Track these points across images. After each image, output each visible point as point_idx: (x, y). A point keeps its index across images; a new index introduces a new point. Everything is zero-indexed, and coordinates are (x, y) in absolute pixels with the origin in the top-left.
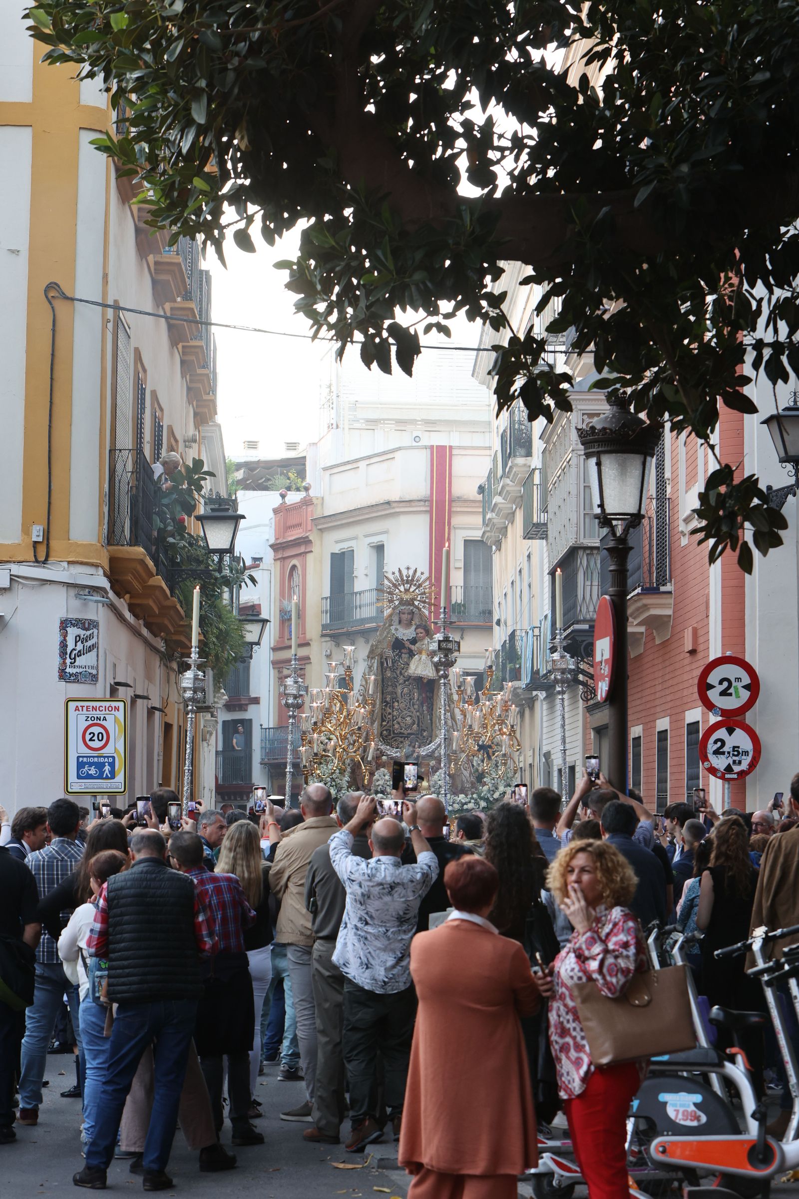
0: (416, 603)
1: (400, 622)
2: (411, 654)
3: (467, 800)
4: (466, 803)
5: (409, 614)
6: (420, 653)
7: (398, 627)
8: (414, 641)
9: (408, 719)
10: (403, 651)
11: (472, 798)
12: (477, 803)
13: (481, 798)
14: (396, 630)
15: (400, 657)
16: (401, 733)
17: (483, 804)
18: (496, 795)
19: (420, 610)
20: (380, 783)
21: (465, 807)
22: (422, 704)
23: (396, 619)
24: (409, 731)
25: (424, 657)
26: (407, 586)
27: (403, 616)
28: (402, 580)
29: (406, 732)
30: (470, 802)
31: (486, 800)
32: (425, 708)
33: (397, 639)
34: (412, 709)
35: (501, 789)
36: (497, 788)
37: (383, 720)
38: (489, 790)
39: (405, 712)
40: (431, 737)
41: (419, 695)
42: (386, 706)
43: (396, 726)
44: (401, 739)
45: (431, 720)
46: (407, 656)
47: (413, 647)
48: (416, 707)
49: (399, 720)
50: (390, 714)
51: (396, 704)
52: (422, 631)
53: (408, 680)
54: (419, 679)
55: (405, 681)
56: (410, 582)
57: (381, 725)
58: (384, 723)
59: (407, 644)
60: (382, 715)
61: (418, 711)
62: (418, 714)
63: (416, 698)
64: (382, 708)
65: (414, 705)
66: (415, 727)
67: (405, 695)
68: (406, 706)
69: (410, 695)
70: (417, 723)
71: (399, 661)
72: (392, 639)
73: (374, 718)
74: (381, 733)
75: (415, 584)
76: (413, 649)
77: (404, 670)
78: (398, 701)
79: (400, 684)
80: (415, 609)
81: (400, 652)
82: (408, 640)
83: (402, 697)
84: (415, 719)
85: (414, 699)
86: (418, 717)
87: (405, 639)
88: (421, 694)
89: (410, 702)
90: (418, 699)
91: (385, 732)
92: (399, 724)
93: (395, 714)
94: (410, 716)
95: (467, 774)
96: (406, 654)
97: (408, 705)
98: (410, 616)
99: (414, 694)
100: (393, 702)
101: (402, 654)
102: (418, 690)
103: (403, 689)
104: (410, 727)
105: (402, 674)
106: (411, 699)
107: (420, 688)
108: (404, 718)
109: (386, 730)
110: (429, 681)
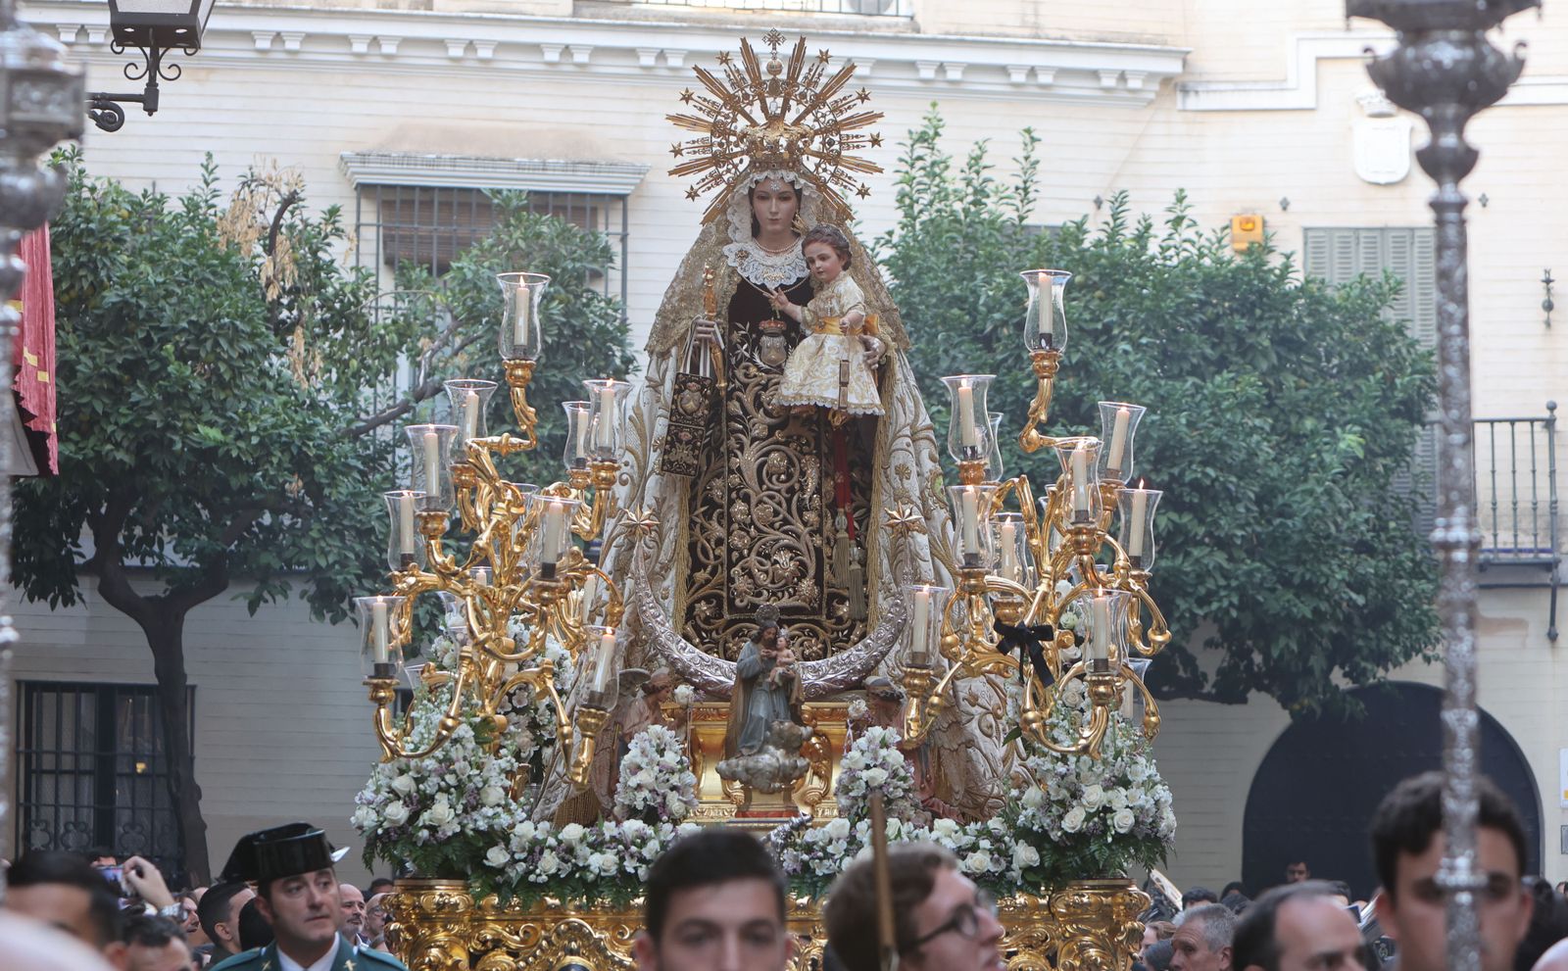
0: (810, 163)
1: (756, 231)
2: (793, 334)
3: (966, 841)
5: (783, 197)
6: (821, 326)
7: (751, 246)
8: (802, 292)
9: (783, 558)
10: (764, 325)
11: (983, 833)
12: (1001, 852)
13: (1025, 834)
14: (743, 255)
15: (756, 345)
17: (1025, 854)
18: (1074, 820)
19: (822, 186)
20: (643, 777)
22: (833, 506)
23: (741, 221)
24: (786, 601)
25: (833, 342)
26: (775, 104)
28: (757, 82)
29: (772, 603)
30: (974, 848)
31: (1038, 839)
32: (842, 520)
33: (744, 285)
34: (799, 527)
35: (1094, 795)
36: (1076, 795)
37: (697, 565)
38: (1047, 804)
39: (772, 535)
40: (864, 620)
41: (823, 475)
42: (708, 515)
43: (742, 583)
45: (863, 563)
46: (779, 341)
47: (797, 311)
48: (810, 516)
49: (752, 561)
50: (719, 542)
51: (740, 507)
52: (827, 250)
53: (782, 426)
54: (816, 417)
55: (772, 429)
56: (785, 89)
57: (690, 581)
58: (701, 576)
59: (781, 302)
60: (692, 547)
61: (819, 531)
62: (818, 540)
63: (811, 485)
64: (692, 524)
65: (801, 510)
66: (806, 585)
67: (770, 476)
68: (776, 513)
69: (790, 476)
70: (812, 572)
71: (751, 360)
72: (726, 288)
73: (663, 558)
74: (691, 609)
75: (803, 96)
76: (799, 318)
77: (765, 388)
78: (746, 499)
79: (753, 440)
80: (802, 181)
81: (754, 329)
82: (783, 287)
83: (761, 483)
84: (805, 559)
85: (802, 490)
86: (818, 551)
87: (771, 286)
88: (827, 475)
89: (789, 501)
90: (818, 490)
91: (703, 606)
92: (750, 575)
93: (736, 541)
94: (789, 548)
95: (973, 727)
96: (773, 335)
97: (783, 511)
98: (785, 206)
99: (803, 474)
100: (731, 502)
101: (761, 334)
102: (818, 456)
103: (767, 454)
104: (790, 585)
105: (758, 404)
106: (791, 491)
107: (825, 449)
108: (768, 557)
109: (707, 599)
110: (853, 420)
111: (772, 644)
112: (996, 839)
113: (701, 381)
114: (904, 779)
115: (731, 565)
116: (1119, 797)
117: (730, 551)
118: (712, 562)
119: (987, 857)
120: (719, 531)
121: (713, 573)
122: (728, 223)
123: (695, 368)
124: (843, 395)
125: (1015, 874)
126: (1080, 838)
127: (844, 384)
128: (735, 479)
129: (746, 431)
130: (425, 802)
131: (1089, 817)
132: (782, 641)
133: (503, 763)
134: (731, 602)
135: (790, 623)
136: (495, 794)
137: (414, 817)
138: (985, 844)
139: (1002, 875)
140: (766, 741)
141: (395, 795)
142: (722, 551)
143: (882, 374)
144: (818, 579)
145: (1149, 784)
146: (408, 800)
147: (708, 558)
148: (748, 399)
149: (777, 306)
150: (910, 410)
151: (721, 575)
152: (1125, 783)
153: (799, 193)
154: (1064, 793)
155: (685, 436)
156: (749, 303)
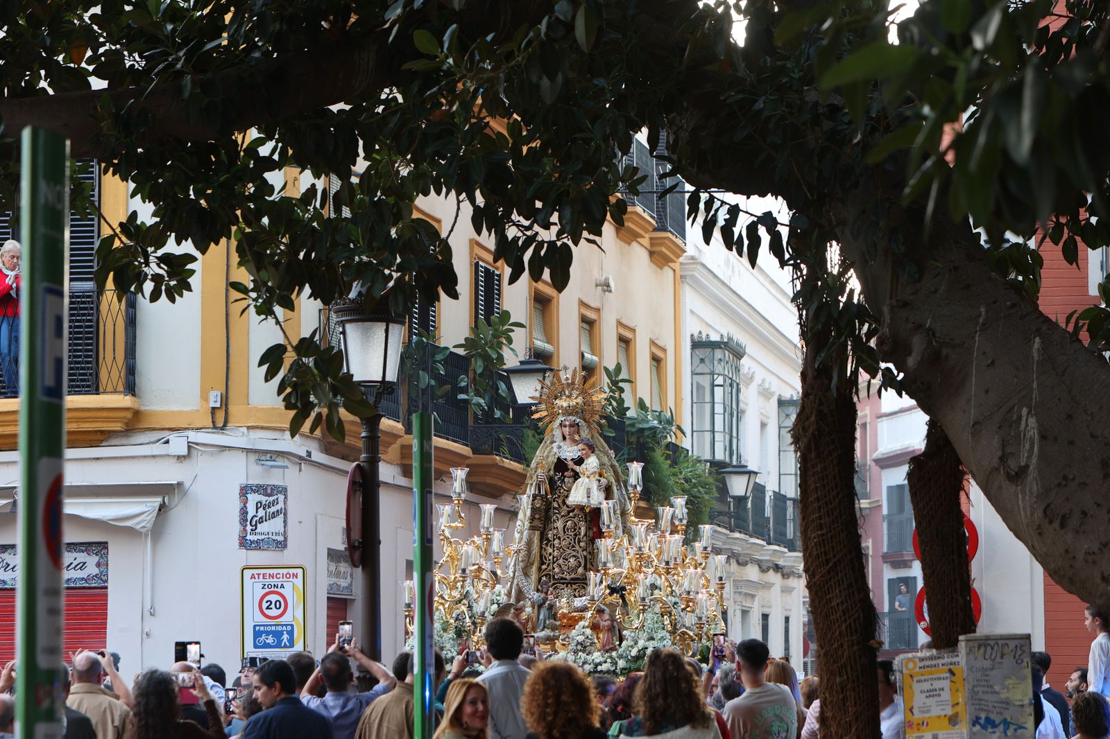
1: (564, 438)
2: (576, 476)
4: (600, 664)
5: (571, 426)
6: (584, 474)
7: (562, 444)
8: (579, 461)
9: (572, 560)
10: (566, 473)
14: (560, 447)
15: (563, 481)
16: (562, 578)
17: (621, 663)
18: (634, 652)
21: (599, 668)
22: (592, 540)
23: (558, 434)
24: (573, 576)
25: (587, 480)
26: (567, 392)
29: (568, 577)
30: (605, 662)
33: (559, 459)
34: (577, 548)
35: (641, 643)
37: (543, 563)
39: (569, 551)
41: (586, 529)
42: (547, 545)
43: (557, 570)
44: (562, 586)
46: (571, 479)
47: (577, 468)
48: (582, 544)
49: (561, 561)
50: (550, 554)
51: (557, 541)
52: (584, 447)
53: (572, 511)
54: (582, 508)
55: (569, 512)
57: (540, 569)
58: (544, 567)
59: (571, 465)
60: (541, 556)
61: (586, 550)
62: (585, 553)
63: (582, 534)
64: (541, 548)
65: (579, 542)
66: (580, 570)
67: (568, 529)
68: (570, 544)
69: (575, 530)
70: (583, 565)
71: (561, 487)
72: (553, 460)
73: (531, 561)
74: (540, 579)
75: (578, 388)
76: (578, 471)
78: (559, 538)
79: (562, 516)
80: (578, 420)
81: (563, 475)
82: (572, 459)
83: (565, 532)
84: (581, 560)
85: (580, 534)
86: (585, 557)
87: (569, 459)
88: (590, 528)
89: (575, 539)
90: (585, 535)
91: (544, 578)
92: (560, 566)
93: (555, 554)
94: (574, 556)
96: (569, 477)
97: (572, 543)
98: (573, 429)
99: (580, 529)
100: (554, 540)
101: (565, 477)
102: (586, 522)
103: (567, 522)
104: (575, 570)
105: (564, 503)
106: (576, 535)
107: (588, 518)
108: (567, 560)
109: (546, 575)
111: (546, 593)
113: (541, 496)
114: (591, 639)
115: (554, 563)
117: (554, 557)
118: (548, 562)
119: (609, 665)
120: (550, 550)
121: (548, 566)
122: (554, 435)
123: (540, 492)
124: (589, 501)
125: (618, 671)
127: (589, 497)
128: (555, 531)
129: (559, 513)
131: (639, 651)
132: (549, 592)
133: (450, 636)
134: (554, 576)
135: (575, 584)
138: (609, 660)
139: (614, 671)
140: (544, 627)
142: (551, 557)
144: (585, 568)
145: (662, 639)
147: (546, 560)
148: (560, 501)
149: (570, 467)
151: (551, 567)
152: (652, 639)
153: (578, 424)
154: (632, 643)
155: (537, 516)
156: (561, 465)
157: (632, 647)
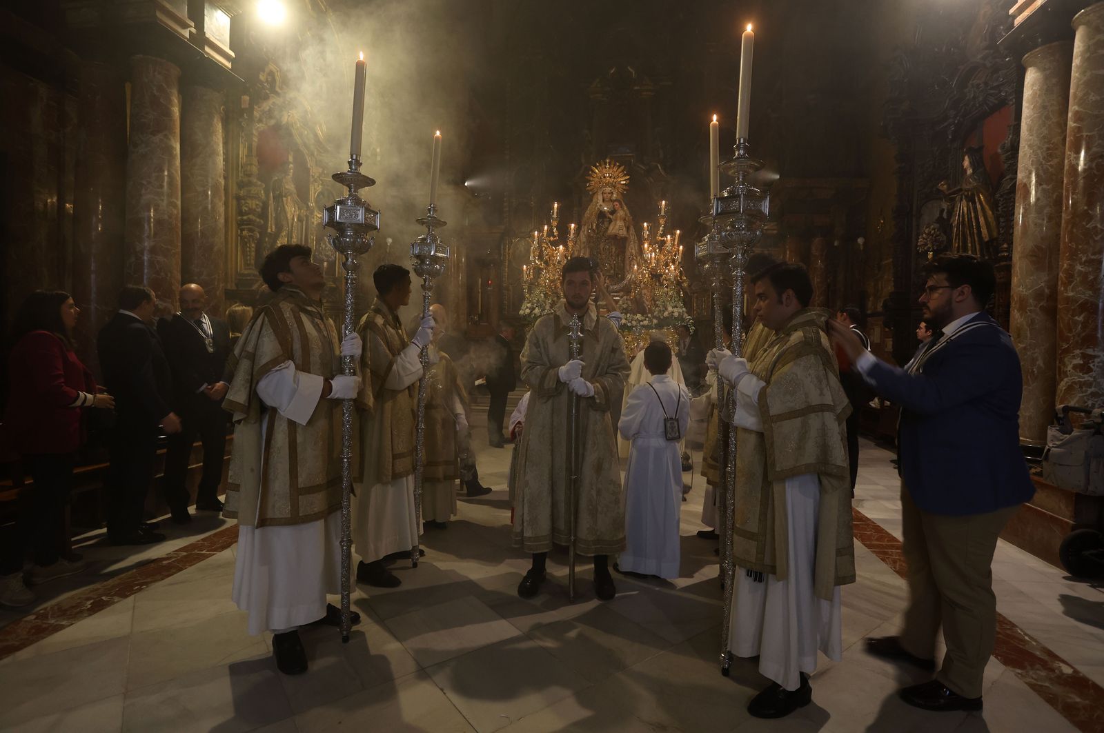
1: (603, 201)
2: (610, 221)
3: (643, 318)
4: (642, 321)
5: (609, 193)
6: (616, 219)
7: (602, 203)
8: (613, 212)
10: (605, 220)
11: (647, 317)
12: (650, 321)
13: (655, 317)
14: (601, 205)
15: (604, 223)
17: (655, 321)
18: (666, 314)
22: (618, 256)
23: (600, 198)
25: (618, 222)
27: (605, 195)
32: (619, 258)
33: (601, 211)
36: (666, 309)
38: (660, 311)
40: (623, 277)
45: (623, 267)
47: (611, 217)
48: (613, 257)
52: (618, 203)
53: (608, 238)
54: (615, 237)
55: (606, 240)
59: (608, 215)
61: (615, 260)
62: (615, 262)
63: (613, 251)
65: (612, 255)
66: (612, 272)
67: (605, 249)
68: (606, 257)
69: (609, 249)
71: (603, 226)
72: (597, 212)
77: (605, 232)
78: (600, 254)
79: (602, 242)
80: (613, 190)
81: (603, 220)
82: (609, 212)
86: (615, 264)
87: (607, 211)
88: (617, 249)
90: (615, 252)
95: (644, 299)
96: (607, 222)
98: (610, 195)
99: (612, 249)
107: (616, 243)
110: (622, 238)
112: (650, 318)
115: (597, 267)
116: (675, 310)
122: (598, 199)
123: (592, 227)
124: (620, 233)
125: (653, 325)
126: (667, 318)
127: (620, 231)
128: (598, 250)
130: (534, 309)
136: (548, 307)
137: (531, 312)
141: (527, 307)
143: (628, 228)
144: (614, 270)
146: (530, 308)
150: (633, 237)
156: (602, 215)
157: (664, 311)
